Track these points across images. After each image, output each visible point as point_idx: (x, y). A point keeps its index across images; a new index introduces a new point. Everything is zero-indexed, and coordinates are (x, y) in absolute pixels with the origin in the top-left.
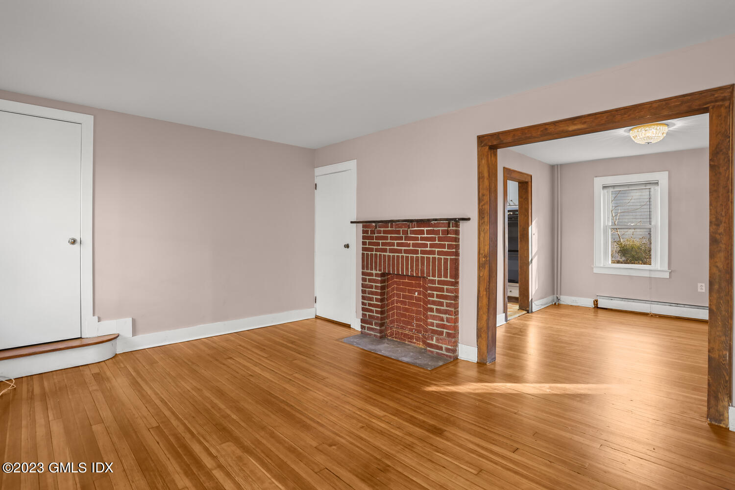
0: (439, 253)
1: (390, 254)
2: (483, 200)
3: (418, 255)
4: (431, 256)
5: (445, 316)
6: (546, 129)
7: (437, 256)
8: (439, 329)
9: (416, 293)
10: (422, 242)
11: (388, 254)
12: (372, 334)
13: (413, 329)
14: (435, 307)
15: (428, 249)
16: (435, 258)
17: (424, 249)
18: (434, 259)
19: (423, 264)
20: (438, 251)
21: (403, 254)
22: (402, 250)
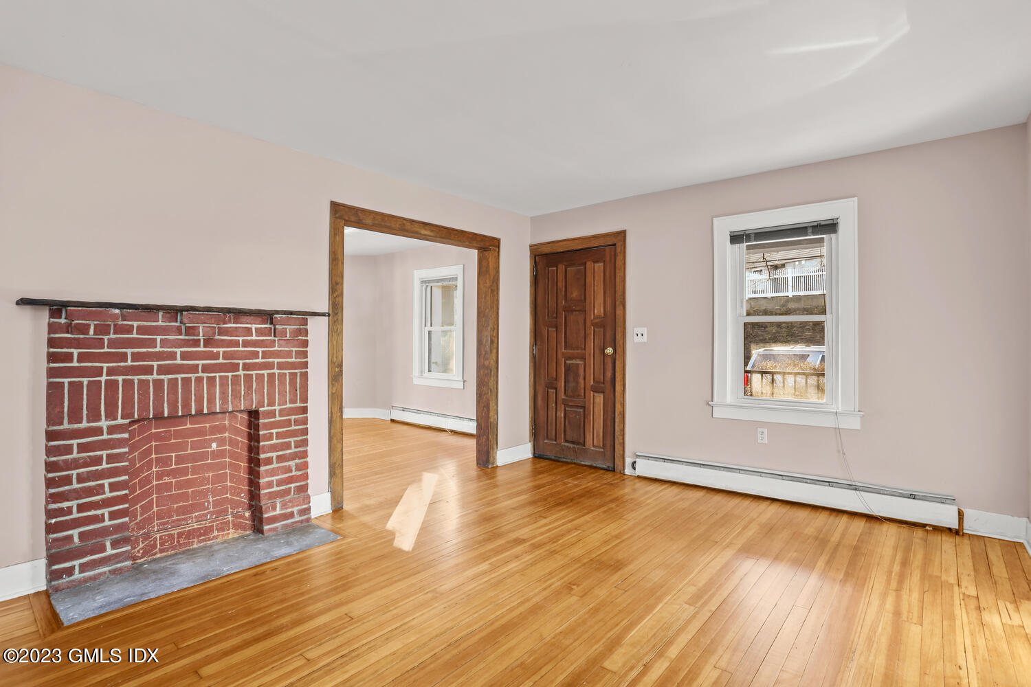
0: (280, 366)
1: (162, 377)
2: (336, 290)
3: (237, 373)
4: (265, 372)
5: (292, 463)
6: (404, 224)
7: (276, 371)
8: (284, 487)
9: (214, 445)
10: (246, 349)
11: (155, 376)
12: (105, 573)
13: (205, 515)
14: (274, 455)
15: (260, 360)
16: (274, 374)
17: (251, 361)
18: (271, 376)
19: (249, 387)
20: (278, 363)
21: (200, 374)
22: (198, 365)
